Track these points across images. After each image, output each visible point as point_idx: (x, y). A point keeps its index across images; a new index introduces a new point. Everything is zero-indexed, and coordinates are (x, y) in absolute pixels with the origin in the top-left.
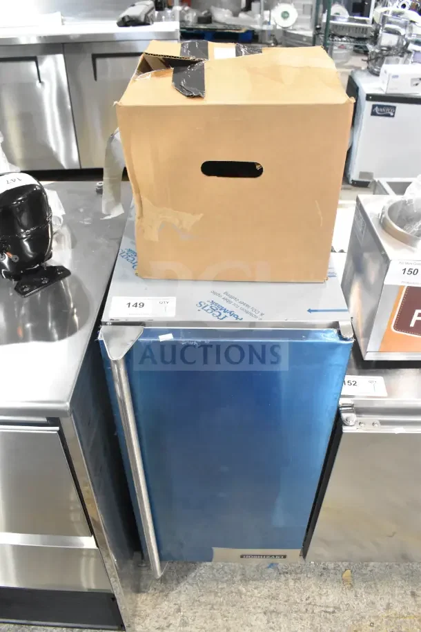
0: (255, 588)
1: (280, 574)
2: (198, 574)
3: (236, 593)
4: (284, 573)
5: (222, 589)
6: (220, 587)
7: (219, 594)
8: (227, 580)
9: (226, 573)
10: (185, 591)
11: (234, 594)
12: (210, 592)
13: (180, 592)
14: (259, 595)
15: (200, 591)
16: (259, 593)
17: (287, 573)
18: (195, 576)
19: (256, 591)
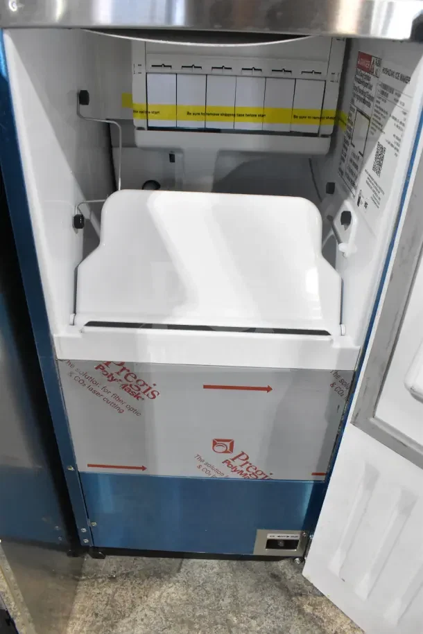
0: (252, 618)
1: (291, 596)
2: (165, 594)
3: (222, 624)
4: (296, 595)
5: (200, 617)
6: (197, 614)
7: (197, 626)
8: (209, 605)
9: (207, 592)
10: (142, 620)
11: (219, 626)
12: (183, 622)
13: (135, 620)
14: (258, 629)
15: (167, 620)
16: (259, 625)
17: (301, 595)
18: (160, 597)
19: (254, 623)
